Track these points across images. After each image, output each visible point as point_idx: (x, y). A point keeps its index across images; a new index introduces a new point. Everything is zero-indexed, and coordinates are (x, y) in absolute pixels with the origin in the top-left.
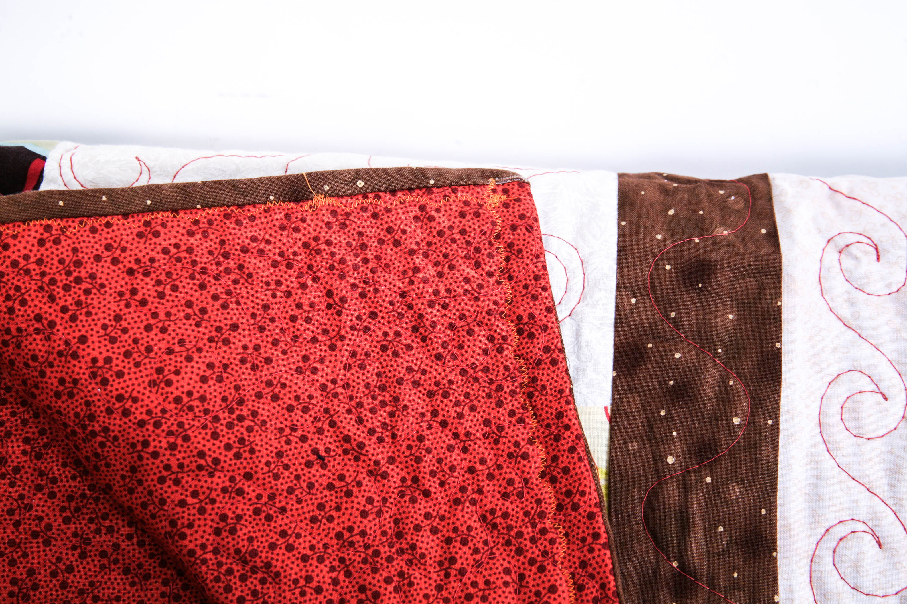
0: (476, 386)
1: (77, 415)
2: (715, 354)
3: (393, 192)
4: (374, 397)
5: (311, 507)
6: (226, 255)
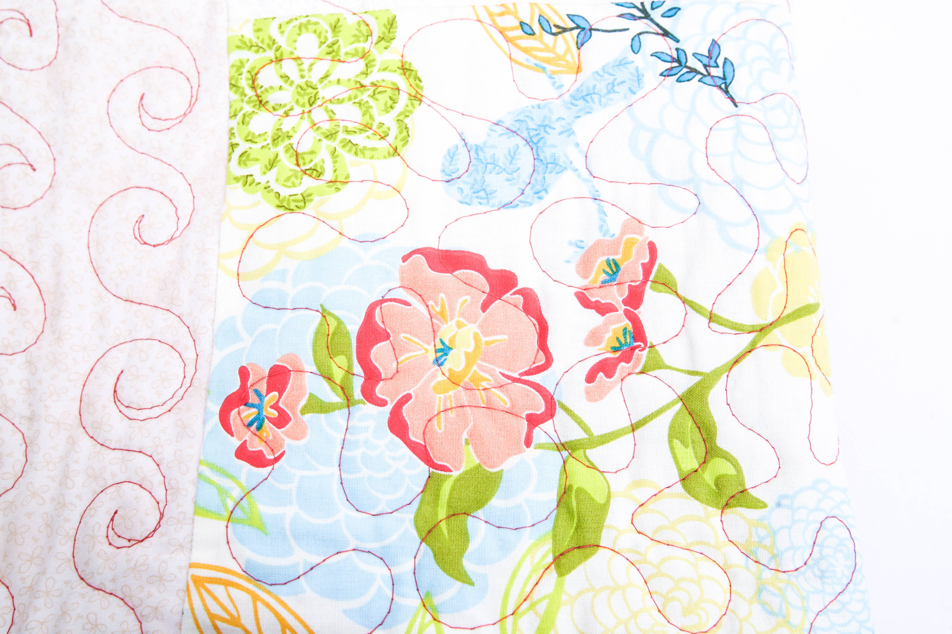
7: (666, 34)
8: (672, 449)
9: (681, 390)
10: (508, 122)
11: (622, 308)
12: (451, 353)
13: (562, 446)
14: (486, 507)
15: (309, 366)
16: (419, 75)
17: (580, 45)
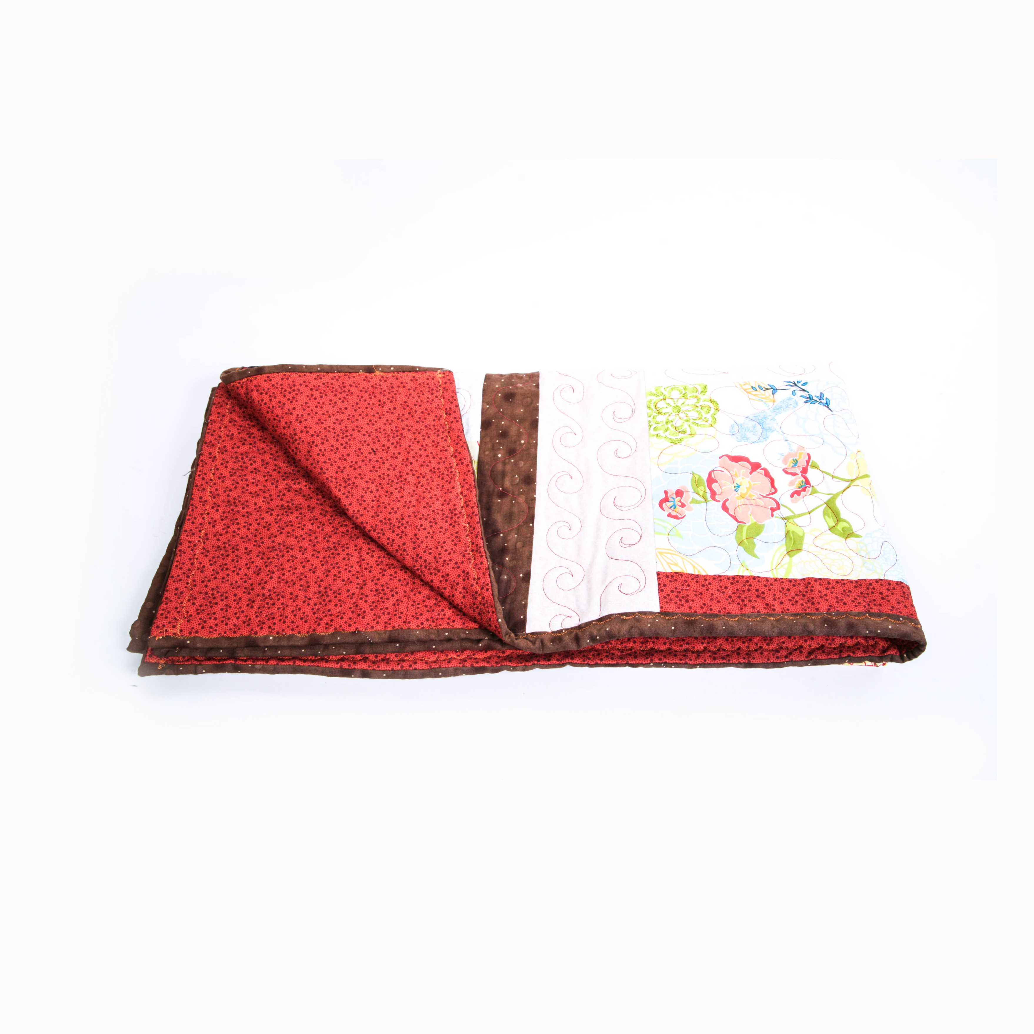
0: (430, 430)
1: (290, 434)
2: (516, 422)
3: (404, 372)
4: (394, 434)
5: (370, 467)
6: (344, 387)
7: (804, 390)
8: (825, 519)
9: (826, 500)
10: (751, 417)
11: (800, 474)
12: (740, 487)
13: (784, 519)
14: (760, 535)
15: (690, 489)
16: (717, 402)
17: (773, 394)
